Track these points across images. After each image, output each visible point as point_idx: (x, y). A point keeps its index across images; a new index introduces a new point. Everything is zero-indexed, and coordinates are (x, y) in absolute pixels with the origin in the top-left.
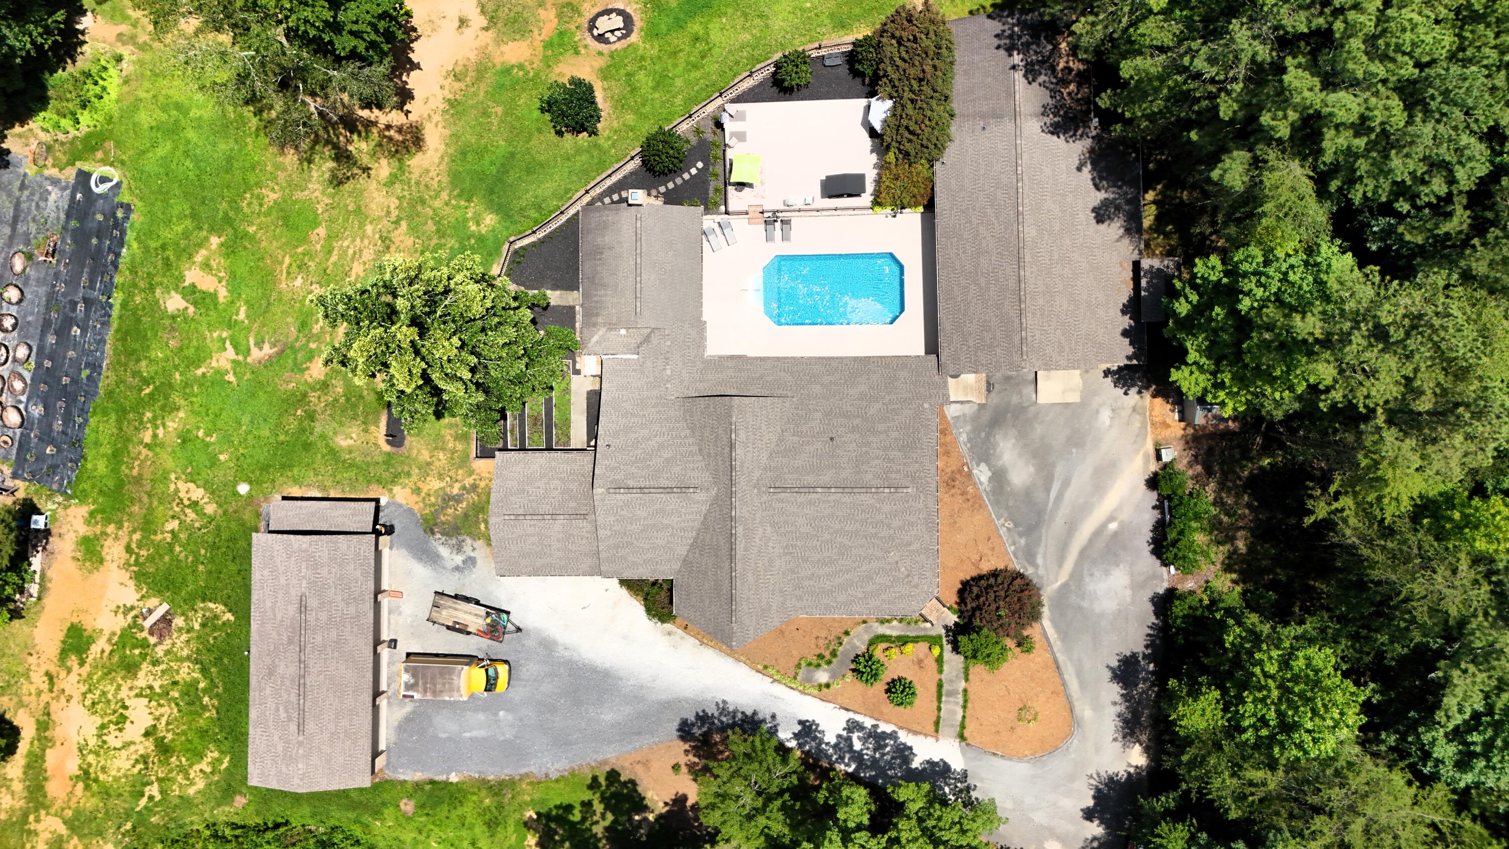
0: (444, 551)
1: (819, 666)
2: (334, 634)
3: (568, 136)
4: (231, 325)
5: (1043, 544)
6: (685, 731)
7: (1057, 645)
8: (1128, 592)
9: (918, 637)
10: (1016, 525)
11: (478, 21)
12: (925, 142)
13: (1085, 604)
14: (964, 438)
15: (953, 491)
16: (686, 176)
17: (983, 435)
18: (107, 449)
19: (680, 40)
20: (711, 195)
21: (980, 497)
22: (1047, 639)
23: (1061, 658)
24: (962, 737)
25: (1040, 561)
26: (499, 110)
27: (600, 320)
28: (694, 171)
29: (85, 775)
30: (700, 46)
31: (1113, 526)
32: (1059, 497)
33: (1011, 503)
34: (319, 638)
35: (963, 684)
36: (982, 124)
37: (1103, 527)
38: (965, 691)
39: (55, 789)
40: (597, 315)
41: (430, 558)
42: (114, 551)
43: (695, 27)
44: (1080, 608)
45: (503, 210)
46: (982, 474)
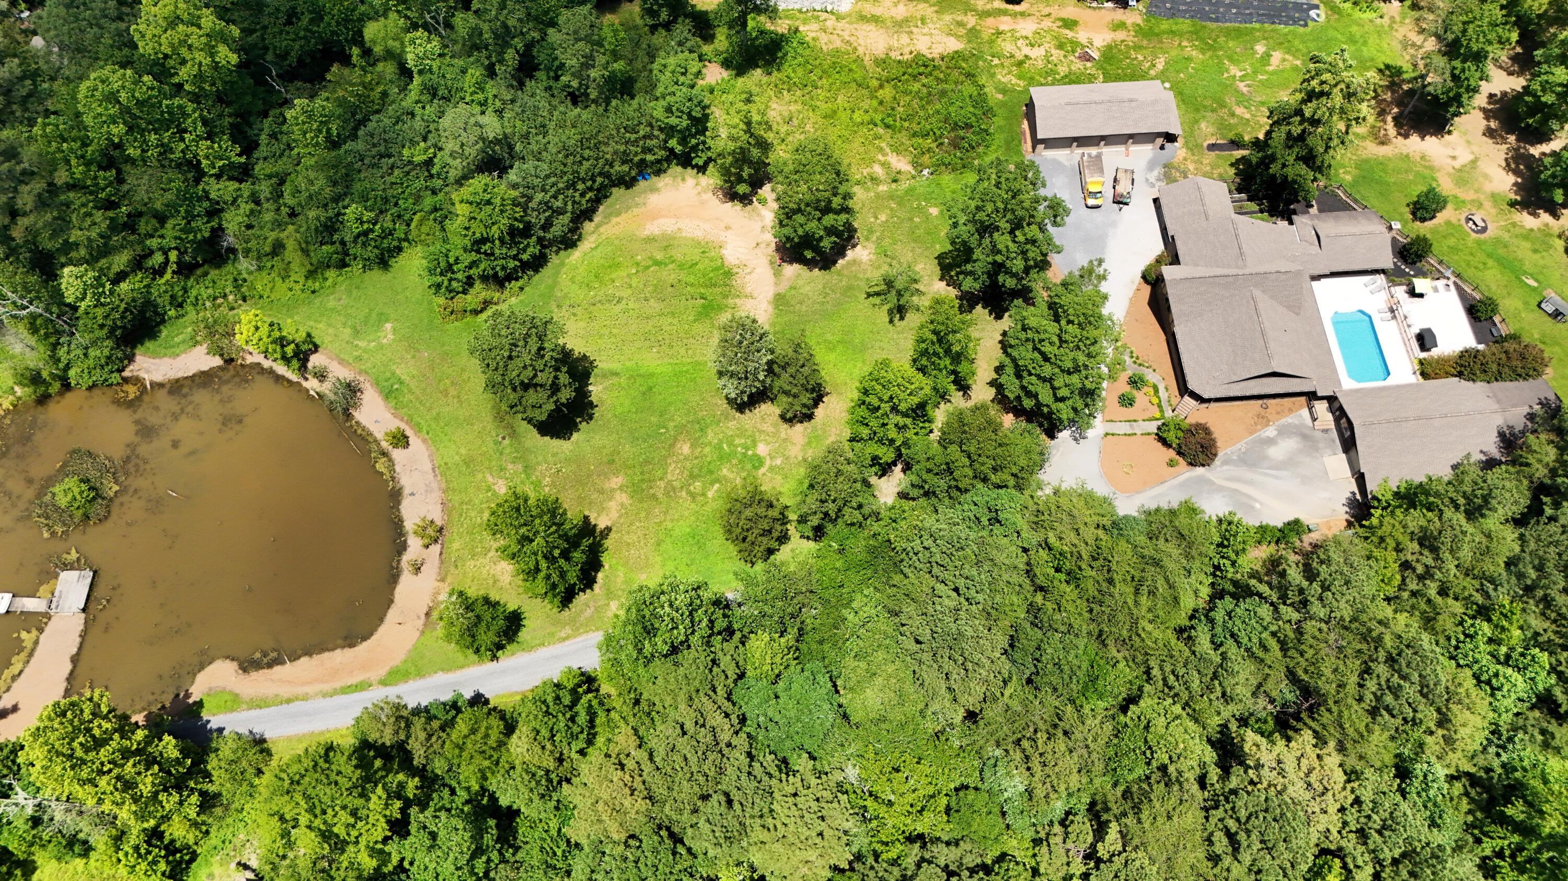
0: (1155, 173)
3: (1407, 209)
4: (1255, 72)
5: (1236, 468)
7: (1176, 481)
9: (1162, 407)
10: (1243, 453)
11: (1457, 164)
14: (1290, 420)
16: (1403, 267)
18: (1174, 28)
19: (1481, 257)
21: (1256, 431)
22: (1178, 475)
23: (1169, 483)
24: (1107, 434)
25: (1225, 468)
26: (1411, 177)
29: (999, 33)
30: (1481, 266)
31: (1258, 506)
32: (1266, 474)
33: (1257, 449)
35: (1139, 433)
36: (1488, 396)
37: (1256, 500)
38: (1136, 434)
39: (990, 21)
41: (1151, 166)
42: (1121, 35)
43: (1490, 263)
46: (1270, 432)
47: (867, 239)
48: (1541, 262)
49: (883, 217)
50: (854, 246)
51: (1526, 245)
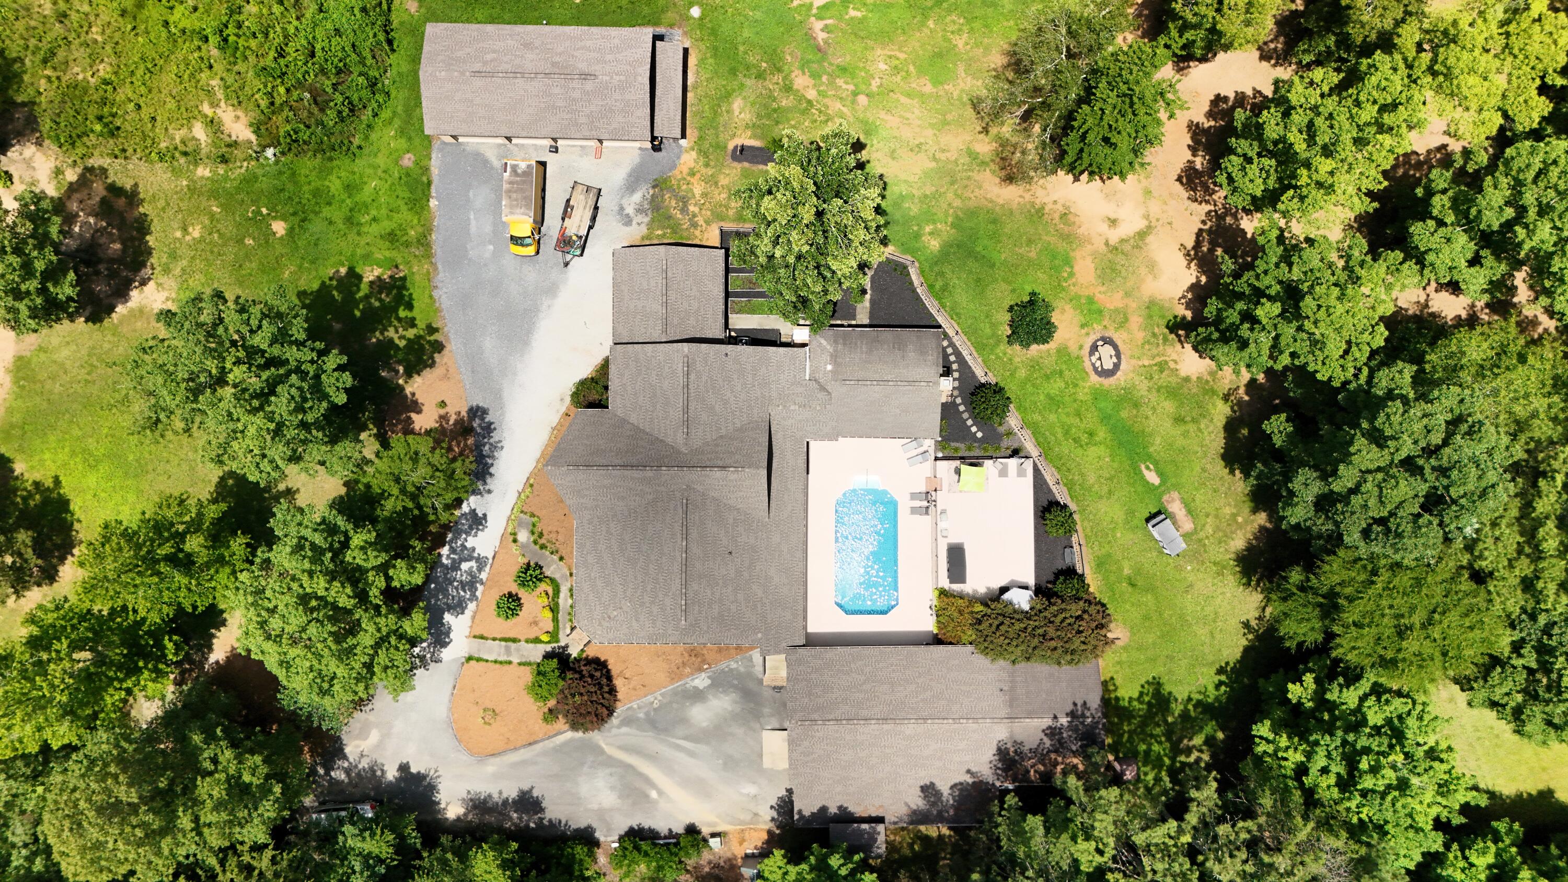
0: (637, 197)
1: (533, 533)
2: (560, 103)
3: (1008, 317)
5: (638, 733)
6: (477, 412)
7: (549, 744)
8: (595, 806)
9: (558, 621)
10: (655, 710)
11: (1114, 236)
12: (989, 639)
13: (585, 769)
14: (733, 665)
15: (686, 655)
16: (970, 422)
17: (736, 682)
19: (1091, 420)
20: (952, 444)
21: (680, 679)
22: (556, 735)
23: (538, 747)
24: (469, 659)
25: (624, 730)
26: (1033, 255)
27: (840, 347)
28: (974, 429)
30: (1084, 438)
31: (654, 794)
32: (679, 748)
33: (675, 706)
34: (556, 90)
35: (516, 660)
36: (1005, 688)
37: (653, 785)
38: (510, 663)
40: (845, 344)
41: (631, 185)
43: (1102, 433)
44: (582, 764)
45: (944, 256)
46: (701, 681)
47: (167, 270)
48: (1180, 442)
49: (196, 232)
50: (144, 283)
51: (1169, 406)
